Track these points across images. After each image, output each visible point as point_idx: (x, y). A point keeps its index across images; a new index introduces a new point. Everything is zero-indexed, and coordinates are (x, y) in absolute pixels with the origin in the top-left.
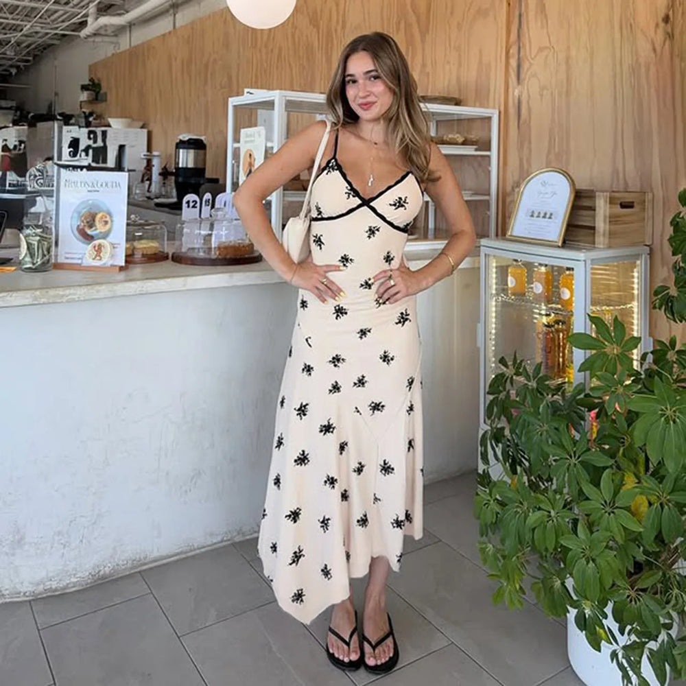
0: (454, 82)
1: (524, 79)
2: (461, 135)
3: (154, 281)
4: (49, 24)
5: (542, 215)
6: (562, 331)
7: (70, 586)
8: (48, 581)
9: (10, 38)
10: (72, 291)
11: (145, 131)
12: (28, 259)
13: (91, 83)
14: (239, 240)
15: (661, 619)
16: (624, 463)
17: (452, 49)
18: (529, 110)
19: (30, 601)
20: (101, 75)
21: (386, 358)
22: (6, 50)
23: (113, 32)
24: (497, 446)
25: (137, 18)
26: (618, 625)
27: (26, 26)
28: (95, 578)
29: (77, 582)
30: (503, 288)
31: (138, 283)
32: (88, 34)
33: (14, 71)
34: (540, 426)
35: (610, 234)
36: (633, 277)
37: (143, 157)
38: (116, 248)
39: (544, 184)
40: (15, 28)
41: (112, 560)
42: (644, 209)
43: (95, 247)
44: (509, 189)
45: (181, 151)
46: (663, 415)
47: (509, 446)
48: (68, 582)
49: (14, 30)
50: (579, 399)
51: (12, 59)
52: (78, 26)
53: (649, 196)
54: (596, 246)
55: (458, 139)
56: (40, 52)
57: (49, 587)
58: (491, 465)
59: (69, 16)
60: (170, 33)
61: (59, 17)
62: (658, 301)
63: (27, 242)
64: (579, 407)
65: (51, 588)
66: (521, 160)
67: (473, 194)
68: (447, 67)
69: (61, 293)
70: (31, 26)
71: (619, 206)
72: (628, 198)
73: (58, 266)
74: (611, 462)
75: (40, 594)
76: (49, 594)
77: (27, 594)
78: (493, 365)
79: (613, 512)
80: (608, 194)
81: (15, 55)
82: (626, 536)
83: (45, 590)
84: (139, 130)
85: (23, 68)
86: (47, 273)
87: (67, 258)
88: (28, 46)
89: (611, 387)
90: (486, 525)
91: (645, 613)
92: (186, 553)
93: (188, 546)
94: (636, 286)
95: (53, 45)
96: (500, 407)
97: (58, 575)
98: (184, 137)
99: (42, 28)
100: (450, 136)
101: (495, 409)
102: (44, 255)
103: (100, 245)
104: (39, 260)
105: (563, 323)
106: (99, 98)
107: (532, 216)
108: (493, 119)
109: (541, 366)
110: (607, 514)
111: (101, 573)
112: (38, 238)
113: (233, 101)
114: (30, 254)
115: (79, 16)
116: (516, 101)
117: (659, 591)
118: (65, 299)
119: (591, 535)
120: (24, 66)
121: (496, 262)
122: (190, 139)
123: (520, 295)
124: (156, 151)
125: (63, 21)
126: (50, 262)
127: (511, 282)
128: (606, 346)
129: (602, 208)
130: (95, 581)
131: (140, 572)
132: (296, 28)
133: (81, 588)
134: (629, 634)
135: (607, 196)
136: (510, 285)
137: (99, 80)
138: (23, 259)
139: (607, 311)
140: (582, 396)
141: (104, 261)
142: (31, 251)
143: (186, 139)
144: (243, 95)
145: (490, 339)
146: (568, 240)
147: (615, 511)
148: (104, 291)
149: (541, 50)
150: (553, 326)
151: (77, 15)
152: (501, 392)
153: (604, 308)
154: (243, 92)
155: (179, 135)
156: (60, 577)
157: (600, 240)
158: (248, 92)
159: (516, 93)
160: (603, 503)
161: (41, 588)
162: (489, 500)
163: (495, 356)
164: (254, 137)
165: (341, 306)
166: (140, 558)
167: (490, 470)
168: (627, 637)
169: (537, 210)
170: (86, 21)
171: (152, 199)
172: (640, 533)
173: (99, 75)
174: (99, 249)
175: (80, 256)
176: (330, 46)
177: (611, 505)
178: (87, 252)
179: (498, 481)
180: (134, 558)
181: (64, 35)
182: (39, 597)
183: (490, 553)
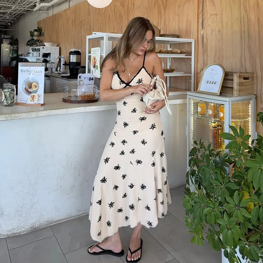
0: (177, 28)
1: (205, 27)
2: (180, 50)
3: (54, 110)
4: (22, 6)
5: (212, 82)
6: (220, 129)
7: (22, 232)
8: (13, 230)
9: (7, 11)
10: (21, 115)
11: (58, 47)
12: (5, 101)
13: (38, 29)
14: (89, 93)
15: (259, 254)
16: (244, 187)
17: (176, 15)
18: (207, 39)
19: (6, 238)
20: (42, 26)
21: (143, 142)
22: (6, 16)
23: (46, 9)
24: (193, 178)
25: (55, 4)
26: (241, 255)
27: (13, 7)
28: (32, 229)
29: (25, 230)
30: (196, 112)
31: (48, 111)
32: (37, 10)
33: (9, 24)
34: (210, 171)
35: (239, 90)
36: (249, 107)
37: (57, 58)
38: (40, 96)
39: (212, 70)
40: (10, 8)
41: (39, 222)
42: (253, 80)
43: (32, 96)
44: (199, 71)
45: (71, 55)
46: (259, 169)
47: (197, 178)
48: (21, 230)
49: (9, 8)
50: (226, 159)
51: (8, 20)
52: (33, 7)
53: (255, 75)
54: (234, 95)
55: (178, 51)
56: (19, 17)
57: (13, 232)
58: (190, 185)
59: (30, 3)
60: (67, 9)
61: (26, 3)
62: (259, 118)
63: (4, 94)
64: (226, 163)
65: (14, 233)
66: (204, 59)
67: (184, 73)
68: (174, 23)
69: (17, 116)
70: (15, 7)
71: (243, 79)
72: (246, 75)
73: (17, 104)
74: (238, 188)
75: (10, 235)
76: (14, 235)
77: (5, 235)
78: (192, 143)
79: (239, 209)
80: (238, 74)
81: (10, 18)
82: (244, 219)
83: (12, 234)
84: (56, 47)
85: (13, 23)
86: (13, 107)
87: (21, 101)
88: (15, 14)
89: (238, 156)
90: (188, 210)
91: (253, 252)
92: (69, 218)
93: (69, 216)
94: (250, 111)
95: (24, 14)
96: (194, 161)
97: (17, 227)
98: (72, 50)
99: (19, 7)
100: (175, 50)
101: (192, 162)
102: (11, 100)
103: (34, 96)
104: (9, 102)
105: (221, 126)
106: (41, 34)
107: (208, 83)
108: (192, 43)
109: (210, 145)
110: (236, 210)
111: (34, 227)
112: (9, 93)
113: (88, 37)
114: (6, 99)
115: (33, 3)
116: (202, 36)
117: (259, 241)
118: (18, 118)
119: (230, 219)
120: (13, 22)
121: (193, 101)
122: (75, 51)
123: (203, 114)
124: (62, 55)
125: (28, 5)
126: (14, 102)
127: (199, 109)
128: (236, 138)
129: (236, 79)
130: (32, 230)
131: (50, 226)
132: (115, 7)
133: (26, 233)
134: (246, 259)
135: (238, 75)
136: (199, 111)
137: (41, 27)
138: (3, 101)
139: (239, 121)
140: (227, 158)
141: (35, 102)
142: (6, 98)
143: (73, 51)
144: (92, 34)
145: (191, 132)
146: (222, 93)
147: (240, 208)
148: (34, 115)
149: (211, 15)
150: (216, 127)
151: (33, 2)
152: (195, 155)
153: (237, 120)
154: (92, 33)
155: (70, 49)
156: (18, 229)
157: (235, 93)
158: (94, 34)
159: (202, 33)
160: (235, 205)
161: (10, 233)
162: (189, 200)
163: (193, 139)
164: (96, 51)
165: (126, 122)
166: (50, 221)
167: (190, 187)
168: (246, 260)
169: (210, 80)
170: (36, 5)
171: (60, 74)
172: (250, 218)
173: (41, 26)
174: (33, 97)
175: (26, 100)
176: (128, 14)
177: (238, 206)
178: (29, 98)
179: (193, 192)
180: (48, 221)
181: (28, 10)
182: (10, 236)
183: (190, 222)
